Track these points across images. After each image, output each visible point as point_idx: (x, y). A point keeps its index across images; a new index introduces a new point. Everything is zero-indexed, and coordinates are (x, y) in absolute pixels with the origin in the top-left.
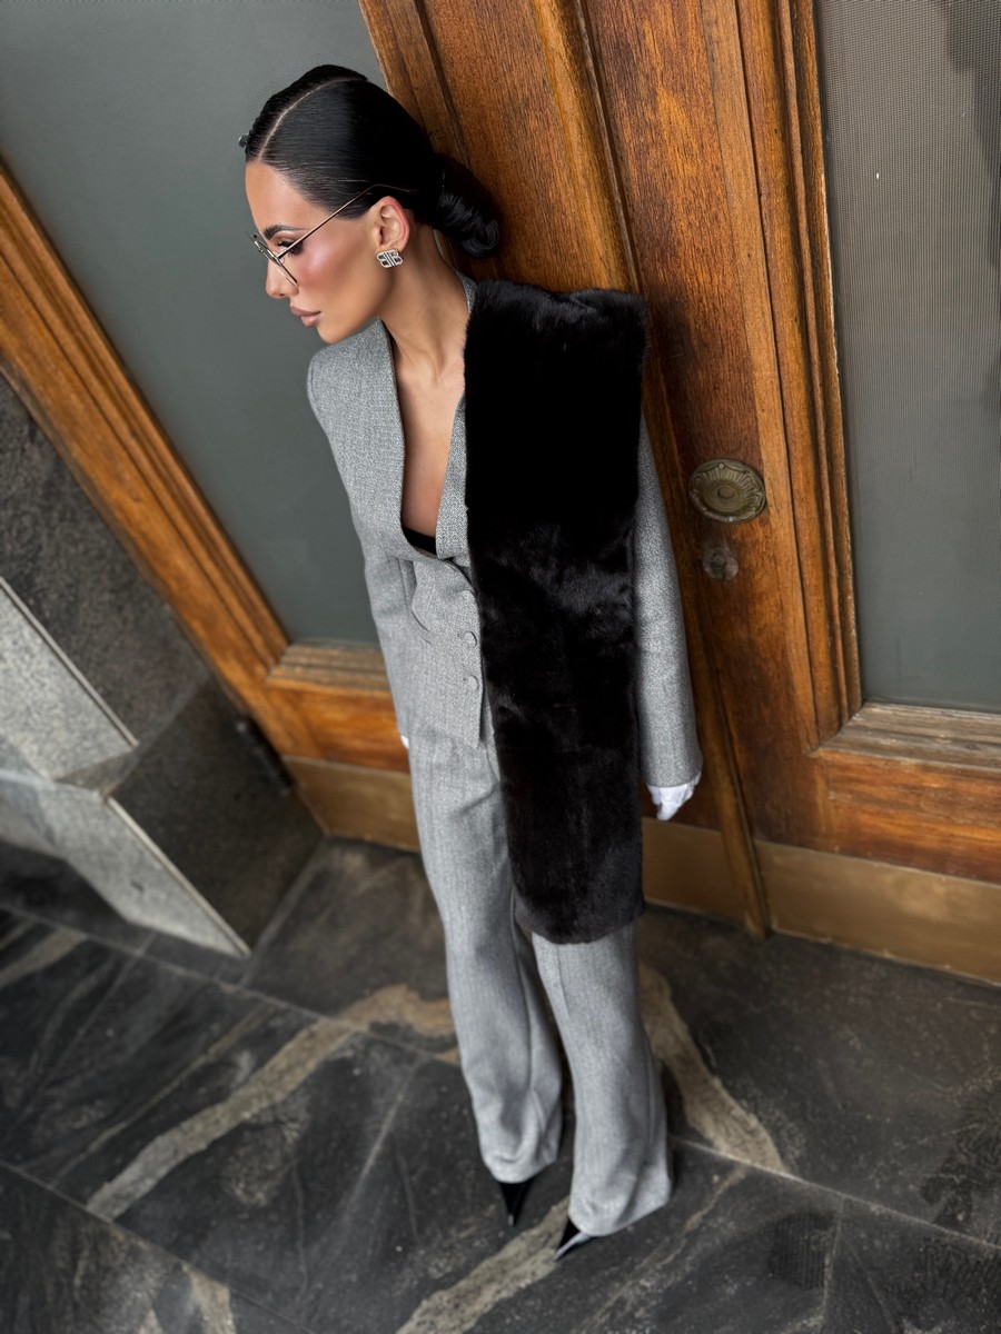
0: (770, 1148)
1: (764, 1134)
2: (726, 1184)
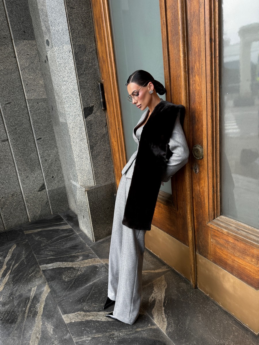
0: (165, 326)
1: (166, 323)
2: (151, 327)
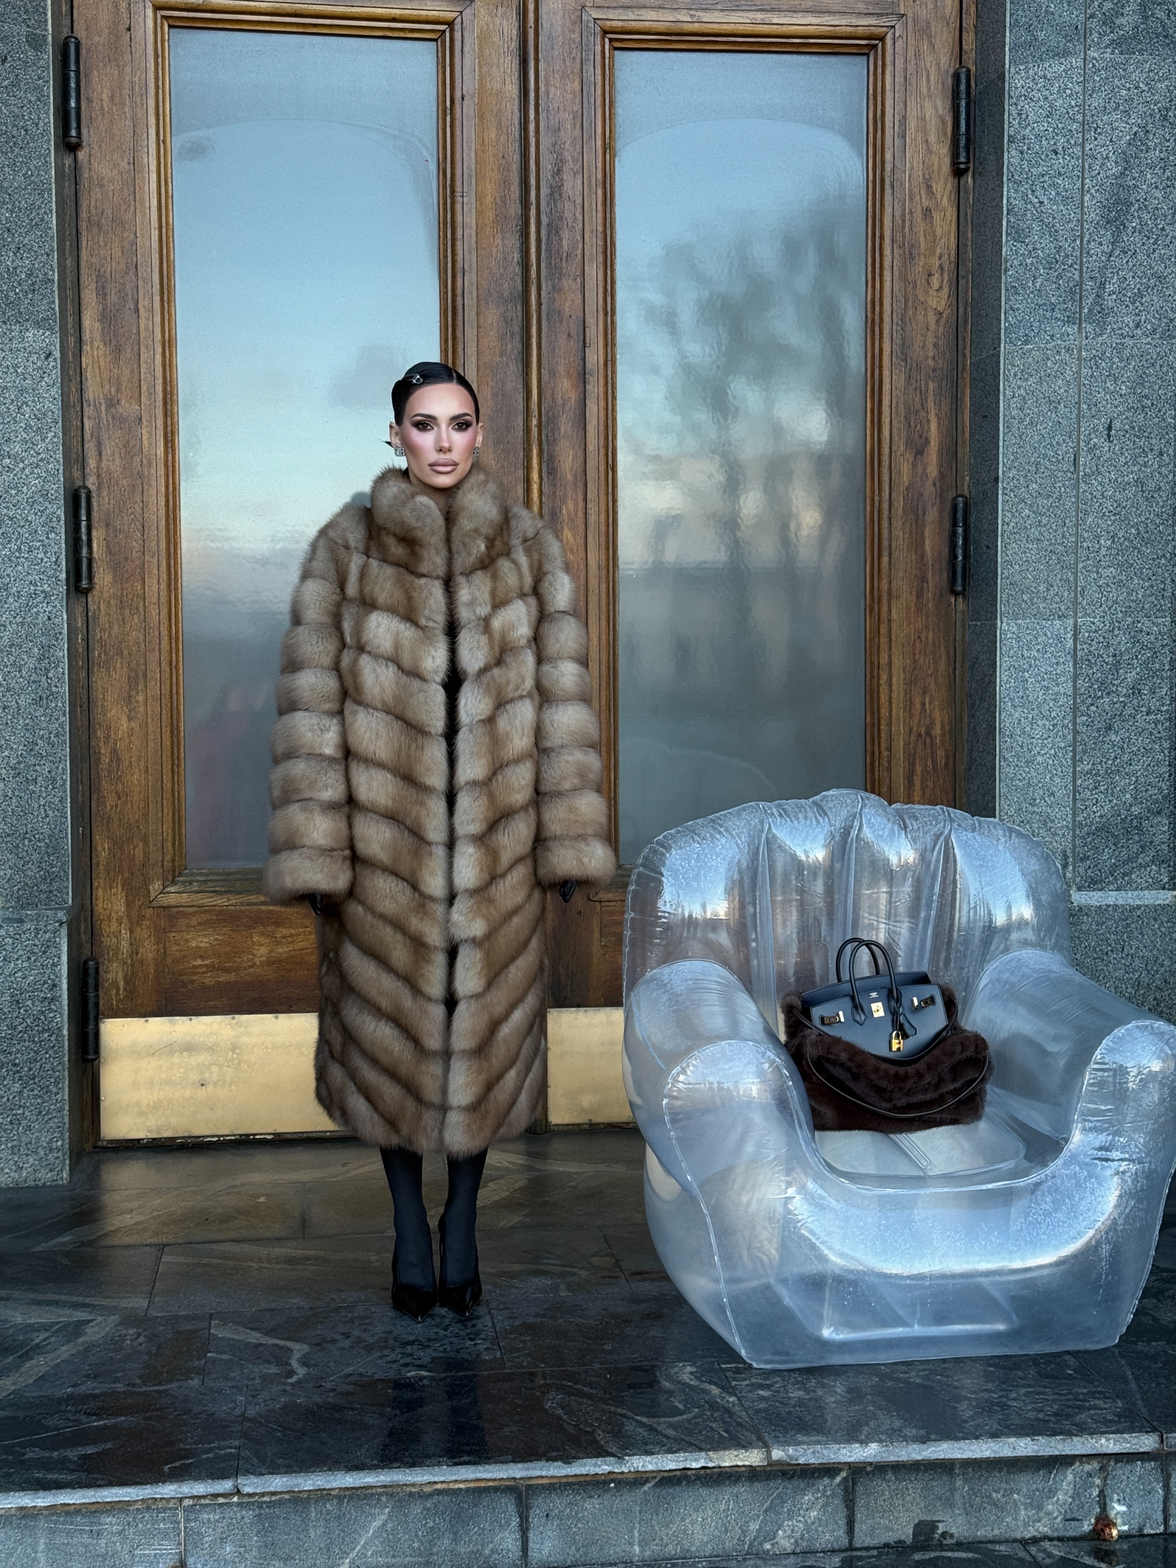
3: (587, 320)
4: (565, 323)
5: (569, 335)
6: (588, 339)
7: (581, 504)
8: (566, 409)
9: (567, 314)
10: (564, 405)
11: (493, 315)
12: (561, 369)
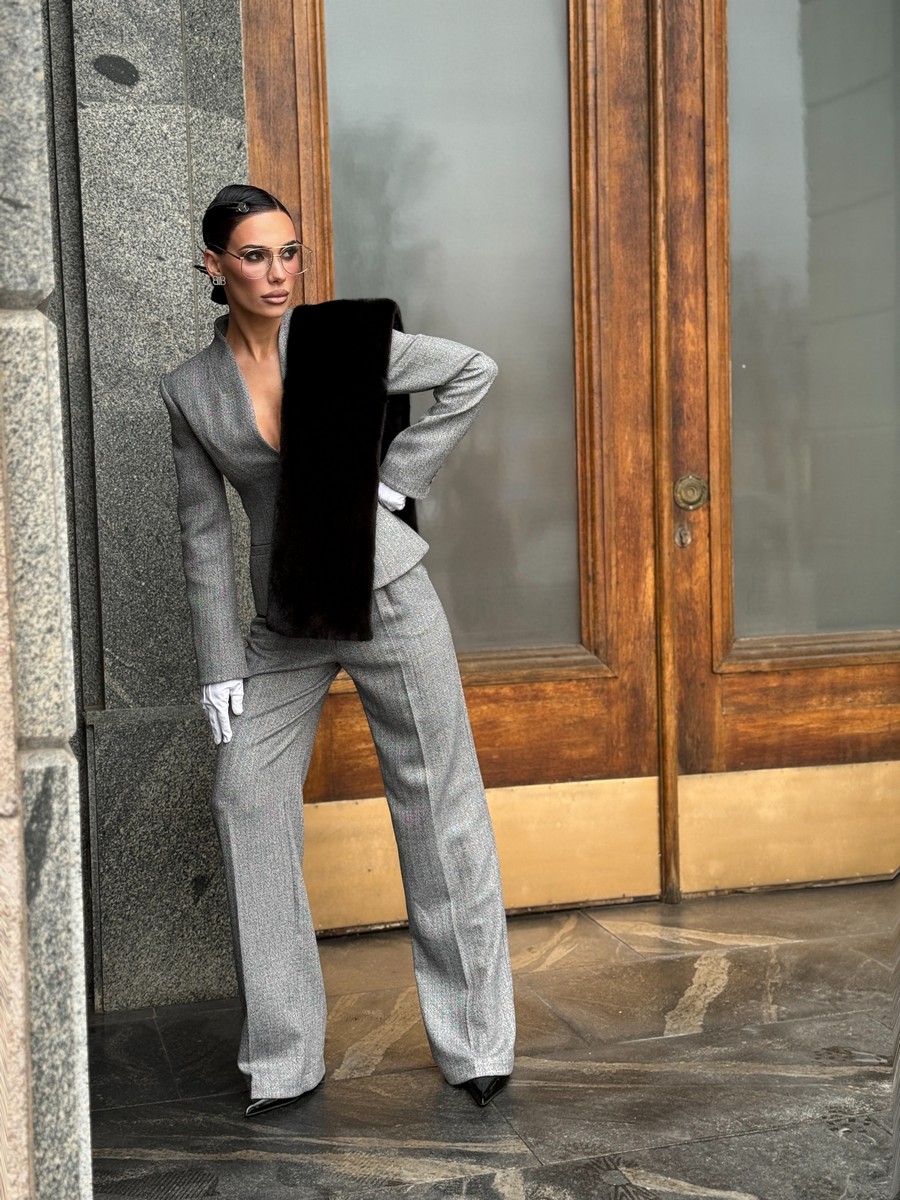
3: (707, 120)
4: (686, 124)
5: (690, 134)
6: (707, 138)
7: (701, 299)
8: (688, 206)
9: (687, 116)
10: (685, 202)
11: (621, 116)
12: (682, 167)
